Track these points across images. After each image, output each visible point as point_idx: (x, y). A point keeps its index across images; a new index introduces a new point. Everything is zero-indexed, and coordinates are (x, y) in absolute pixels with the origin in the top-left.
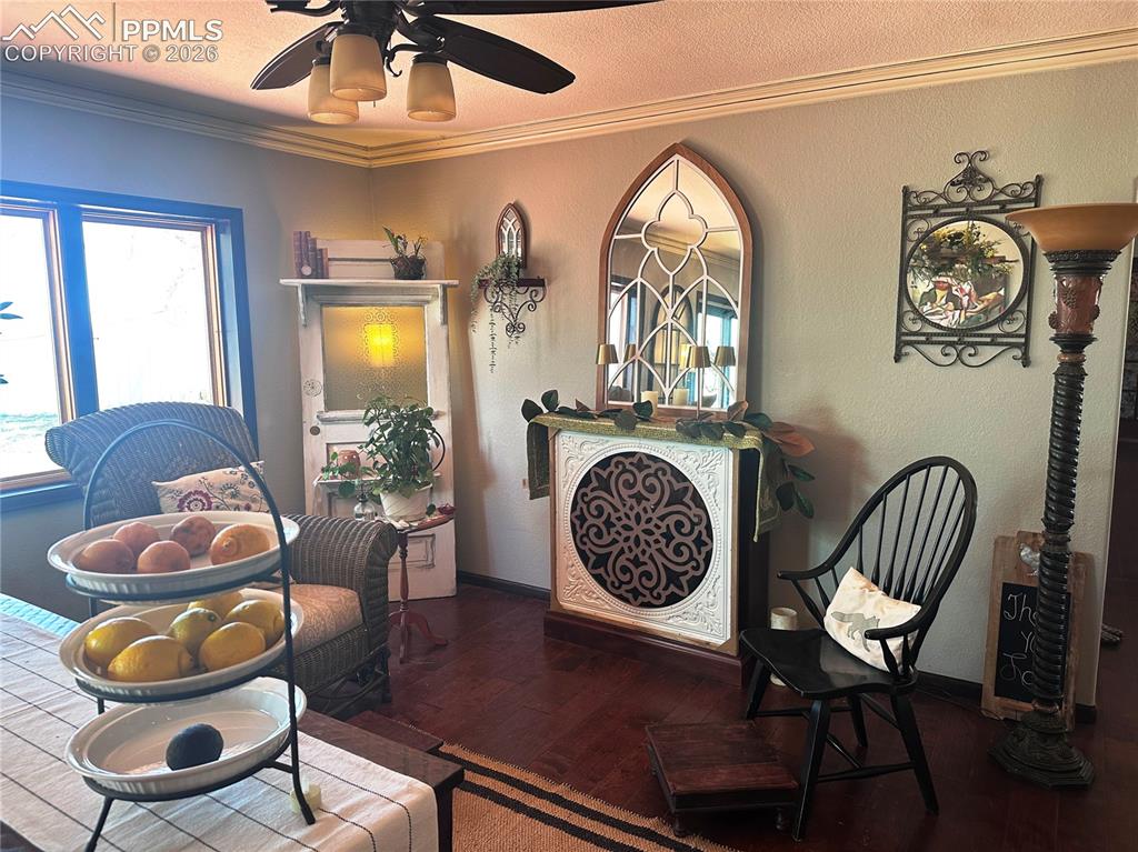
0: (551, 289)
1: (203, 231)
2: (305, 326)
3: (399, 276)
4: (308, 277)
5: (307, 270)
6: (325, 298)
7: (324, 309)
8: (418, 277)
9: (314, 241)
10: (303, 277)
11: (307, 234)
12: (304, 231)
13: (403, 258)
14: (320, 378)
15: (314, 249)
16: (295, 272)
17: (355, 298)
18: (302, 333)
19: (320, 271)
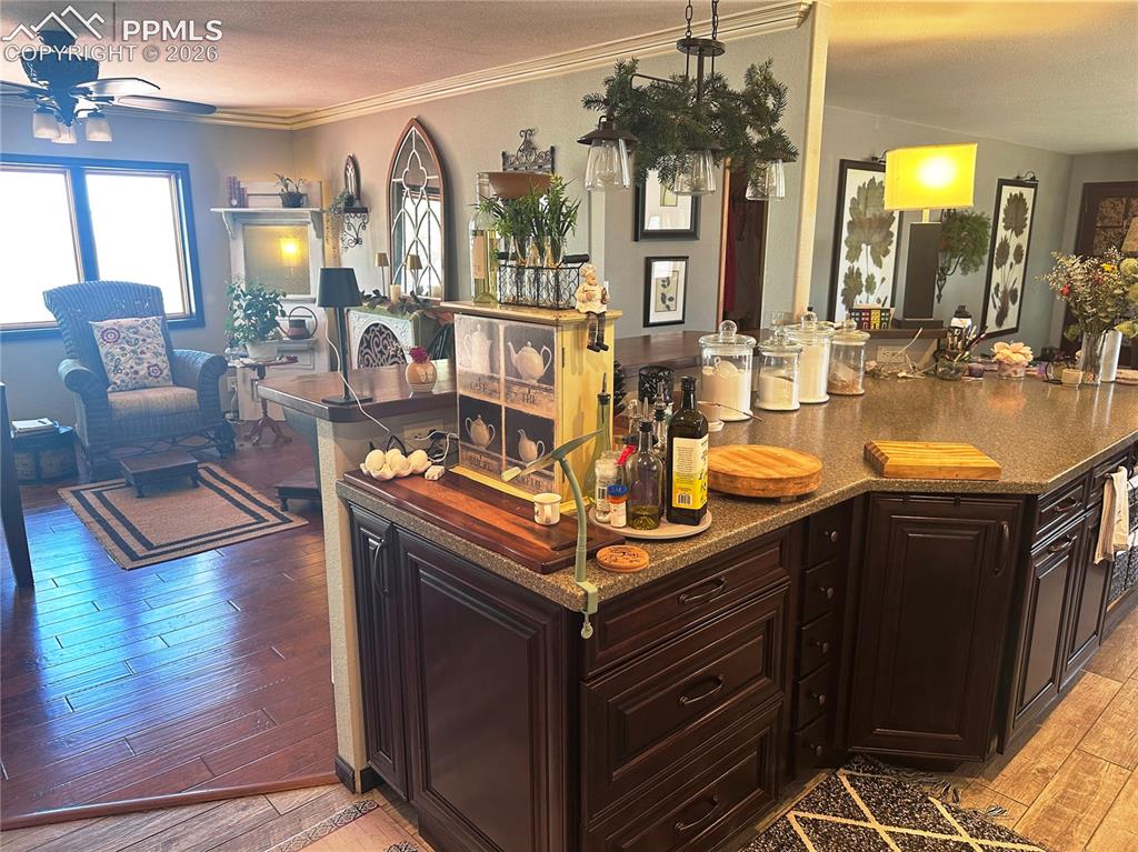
0: (371, 214)
1: (169, 177)
2: (234, 239)
3: (285, 205)
4: (235, 207)
5: (235, 202)
6: (245, 220)
7: (246, 227)
8: (299, 207)
9: (239, 183)
10: (233, 207)
11: (235, 178)
12: (232, 175)
13: (290, 194)
14: (243, 273)
15: (239, 188)
16: (228, 204)
17: (262, 221)
18: (232, 244)
19: (242, 204)
